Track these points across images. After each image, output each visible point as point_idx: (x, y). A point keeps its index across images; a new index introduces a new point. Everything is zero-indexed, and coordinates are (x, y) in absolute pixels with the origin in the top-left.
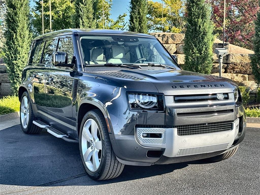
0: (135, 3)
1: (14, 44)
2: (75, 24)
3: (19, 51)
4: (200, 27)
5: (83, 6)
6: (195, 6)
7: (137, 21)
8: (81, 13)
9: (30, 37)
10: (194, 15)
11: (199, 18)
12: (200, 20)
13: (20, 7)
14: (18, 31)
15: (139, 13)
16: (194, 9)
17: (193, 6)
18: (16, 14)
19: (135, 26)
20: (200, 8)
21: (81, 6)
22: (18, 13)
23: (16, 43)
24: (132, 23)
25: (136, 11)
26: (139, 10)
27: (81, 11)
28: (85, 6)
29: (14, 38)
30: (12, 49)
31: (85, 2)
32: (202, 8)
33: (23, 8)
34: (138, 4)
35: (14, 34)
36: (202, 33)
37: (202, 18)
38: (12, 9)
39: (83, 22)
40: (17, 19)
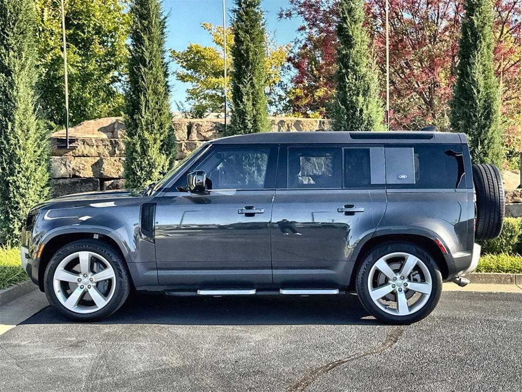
0: (244, 67)
1: (8, 143)
2: (131, 104)
3: (18, 156)
4: (361, 111)
5: (147, 70)
6: (352, 73)
7: (248, 100)
8: (144, 83)
9: (39, 128)
10: (349, 91)
11: (358, 96)
12: (361, 99)
13: (20, 71)
14: (17, 117)
15: (253, 86)
16: (348, 79)
17: (347, 73)
18: (12, 85)
19: (247, 108)
20: (359, 77)
21: (143, 70)
22: (16, 82)
23: (12, 142)
24: (240, 103)
25: (246, 81)
26: (251, 79)
27: (143, 80)
28: (151, 72)
29: (9, 131)
30: (4, 153)
31: (149, 63)
32: (362, 78)
33: (23, 73)
34: (250, 68)
35: (10, 124)
36: (366, 122)
37: (364, 95)
38: (4, 75)
39: (147, 101)
40: (15, 93)
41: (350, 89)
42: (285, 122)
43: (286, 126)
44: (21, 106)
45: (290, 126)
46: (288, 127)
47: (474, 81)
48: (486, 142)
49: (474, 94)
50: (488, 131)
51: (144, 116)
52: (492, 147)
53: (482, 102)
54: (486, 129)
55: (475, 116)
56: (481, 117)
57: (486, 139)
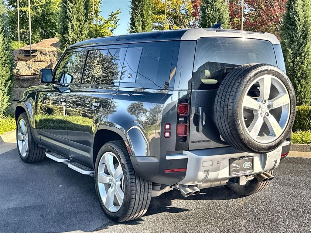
0: (137, 2)
2: (62, 27)
5: (72, 5)
6: (210, 7)
7: (139, 25)
8: (70, 14)
10: (209, 19)
15: (142, 16)
16: (208, 11)
17: (207, 7)
20: (216, 9)
21: (70, 5)
24: (133, 27)
25: (138, 12)
26: (142, 11)
27: (70, 11)
28: (75, 6)
32: (218, 10)
34: (141, 3)
39: (72, 25)
41: (209, 18)
47: (297, 12)
48: (303, 54)
49: (296, 21)
50: (305, 47)
51: (70, 35)
52: (307, 58)
53: (301, 26)
54: (304, 45)
55: (296, 36)
56: (300, 37)
57: (303, 52)
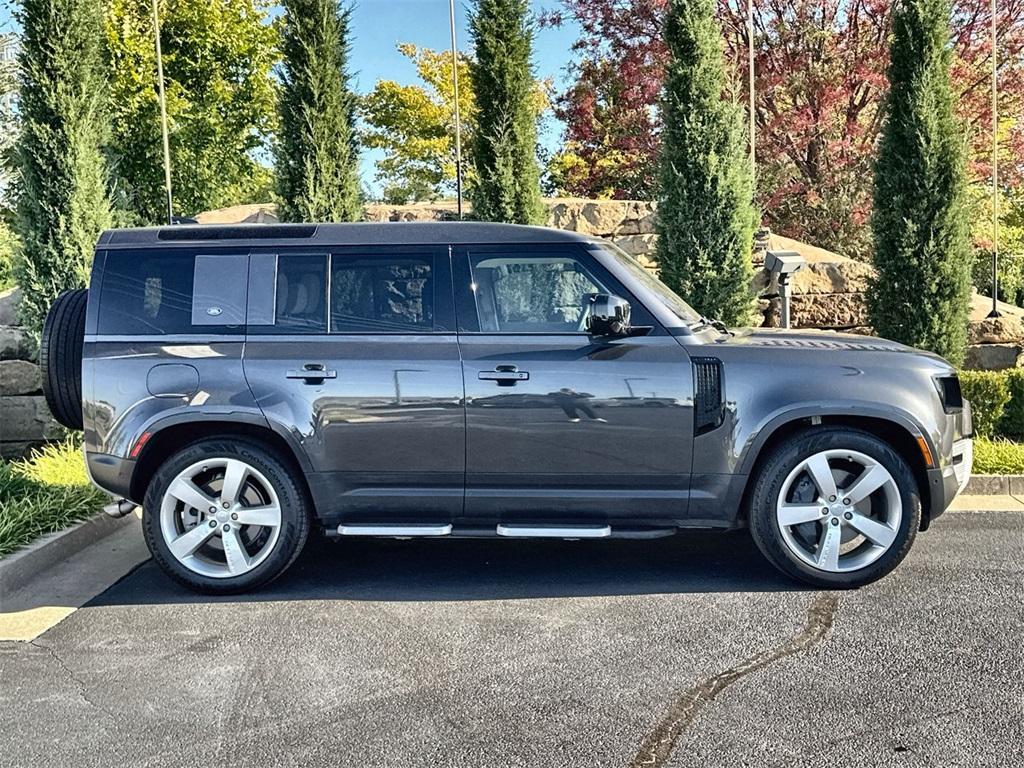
0: (497, 103)
1: (61, 255)
2: (288, 176)
3: (81, 278)
4: (715, 180)
5: (315, 113)
6: (695, 111)
7: (505, 165)
8: (310, 137)
10: (691, 144)
11: (708, 154)
12: (713, 158)
13: (79, 119)
14: (75, 205)
15: (514, 139)
17: (687, 112)
18: (63, 145)
19: (503, 181)
20: (709, 118)
21: (308, 113)
22: (72, 139)
23: (66, 252)
24: (490, 172)
25: (500, 129)
26: (510, 126)
27: (309, 130)
28: (323, 115)
29: (61, 232)
30: (54, 273)
31: (319, 99)
32: (714, 119)
33: (86, 122)
34: (507, 104)
35: (62, 219)
36: (724, 201)
37: (717, 152)
38: (48, 127)
39: (318, 171)
40: (70, 161)
41: (693, 141)
42: (567, 207)
43: (569, 214)
44: (82, 184)
45: (576, 214)
46: (573, 216)
47: (920, 121)
48: (943, 233)
49: (921, 145)
50: (946, 213)
51: (313, 199)
52: (953, 242)
53: (935, 159)
54: (943, 209)
55: (922, 186)
56: (933, 187)
57: (942, 228)
